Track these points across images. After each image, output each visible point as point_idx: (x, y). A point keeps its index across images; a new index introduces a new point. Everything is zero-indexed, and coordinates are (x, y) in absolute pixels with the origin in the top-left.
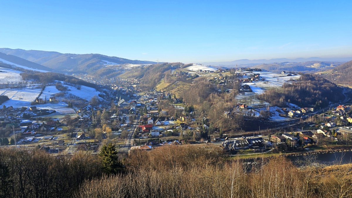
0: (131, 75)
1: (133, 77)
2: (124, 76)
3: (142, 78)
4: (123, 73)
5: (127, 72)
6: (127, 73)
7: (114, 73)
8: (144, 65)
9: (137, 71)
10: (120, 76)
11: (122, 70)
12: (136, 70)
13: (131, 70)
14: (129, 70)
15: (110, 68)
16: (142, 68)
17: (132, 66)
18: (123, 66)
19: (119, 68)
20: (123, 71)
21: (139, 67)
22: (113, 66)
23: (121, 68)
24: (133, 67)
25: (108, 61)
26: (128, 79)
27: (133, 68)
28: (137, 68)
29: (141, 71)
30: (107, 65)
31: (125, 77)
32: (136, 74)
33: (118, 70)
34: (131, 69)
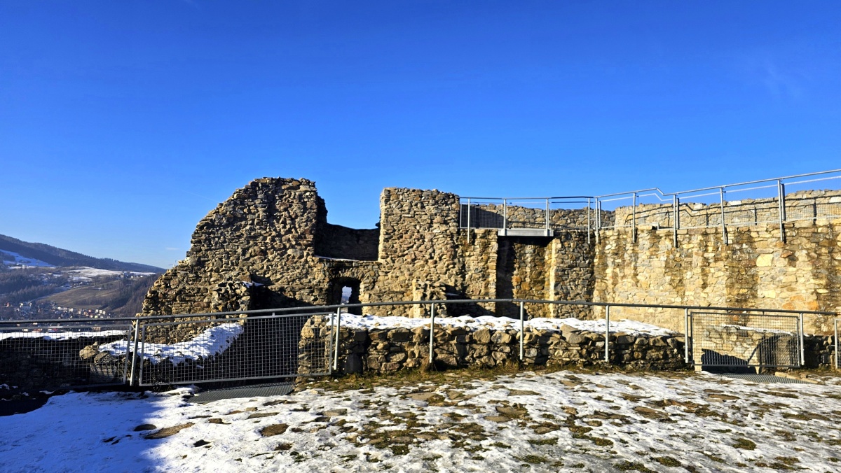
0: (87, 296)
1: (96, 302)
2: (67, 298)
3: (120, 307)
4: (62, 290)
5: (77, 288)
6: (76, 292)
7: (33, 288)
8: (133, 275)
9: (109, 288)
10: (51, 298)
11: (63, 282)
12: (105, 284)
13: (91, 282)
14: (84, 284)
15: (25, 274)
16: (126, 280)
17: (96, 272)
18: (67, 271)
19: (51, 276)
20: (64, 284)
21: (115, 277)
22: (33, 269)
23: (59, 276)
24: (98, 276)
25: (21, 254)
26: (77, 307)
27: (97, 279)
28: (108, 278)
29: (121, 289)
30: (15, 265)
31: (67, 301)
32: (104, 295)
33: (49, 282)
34: (91, 280)
